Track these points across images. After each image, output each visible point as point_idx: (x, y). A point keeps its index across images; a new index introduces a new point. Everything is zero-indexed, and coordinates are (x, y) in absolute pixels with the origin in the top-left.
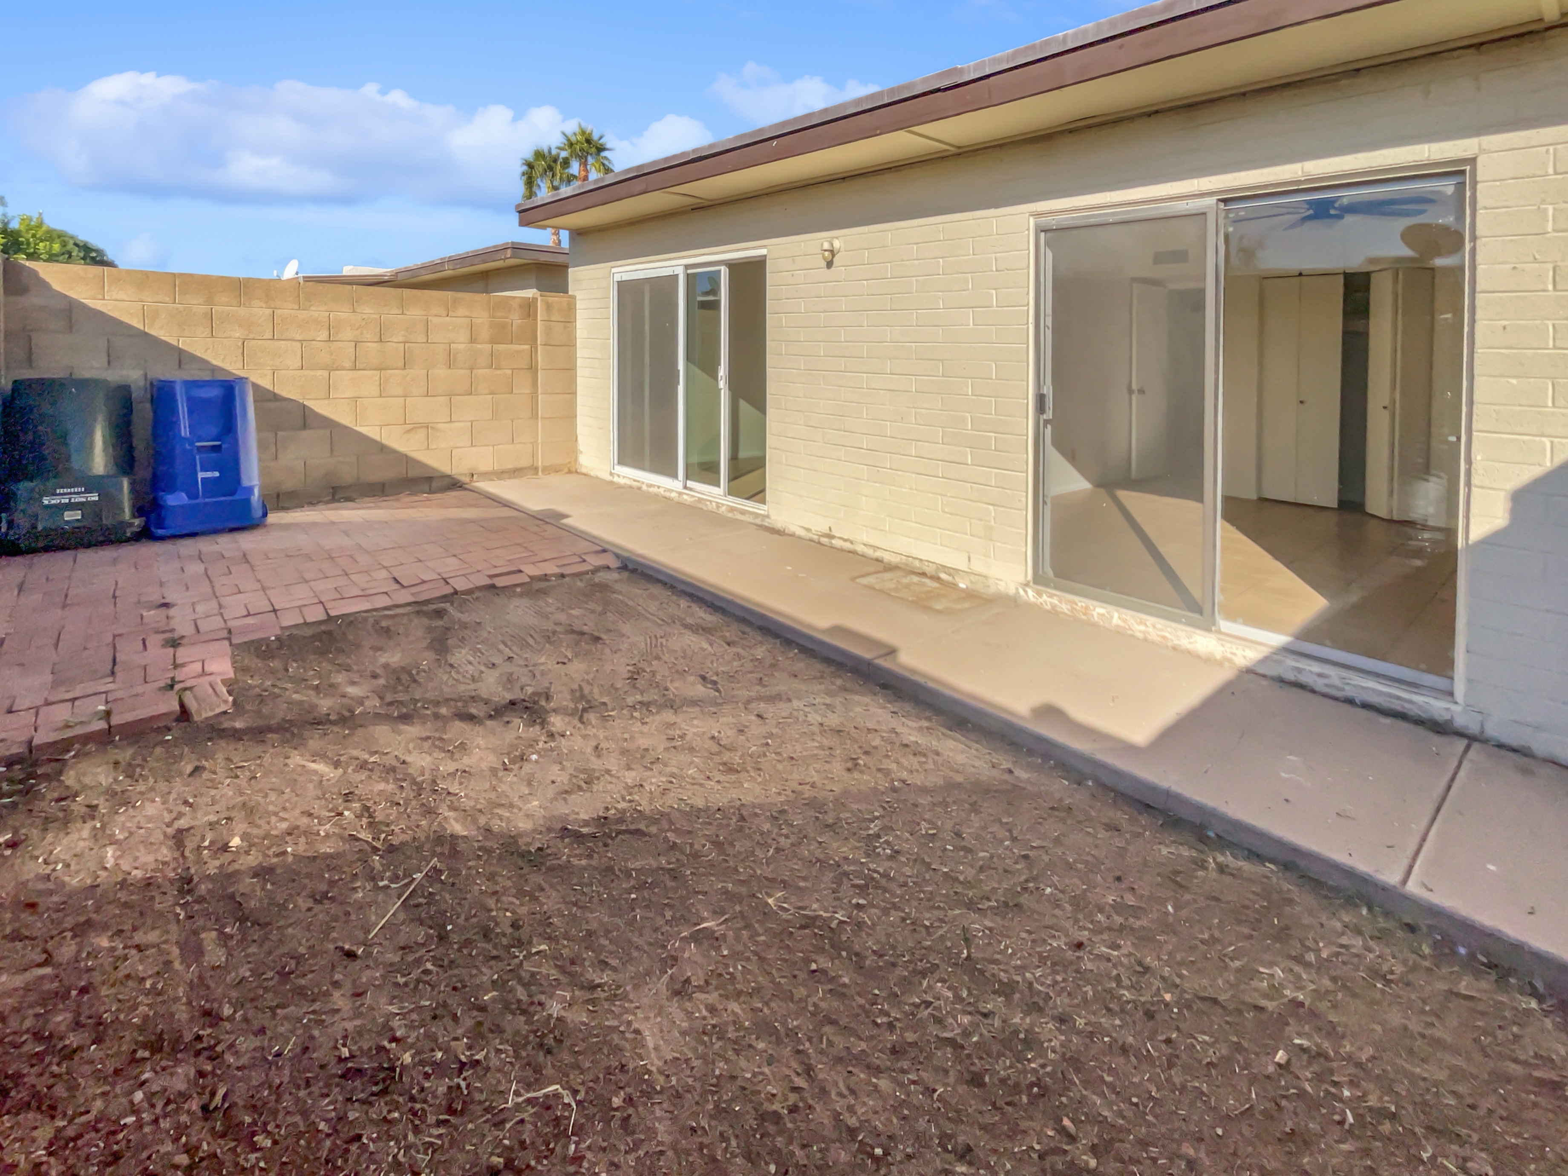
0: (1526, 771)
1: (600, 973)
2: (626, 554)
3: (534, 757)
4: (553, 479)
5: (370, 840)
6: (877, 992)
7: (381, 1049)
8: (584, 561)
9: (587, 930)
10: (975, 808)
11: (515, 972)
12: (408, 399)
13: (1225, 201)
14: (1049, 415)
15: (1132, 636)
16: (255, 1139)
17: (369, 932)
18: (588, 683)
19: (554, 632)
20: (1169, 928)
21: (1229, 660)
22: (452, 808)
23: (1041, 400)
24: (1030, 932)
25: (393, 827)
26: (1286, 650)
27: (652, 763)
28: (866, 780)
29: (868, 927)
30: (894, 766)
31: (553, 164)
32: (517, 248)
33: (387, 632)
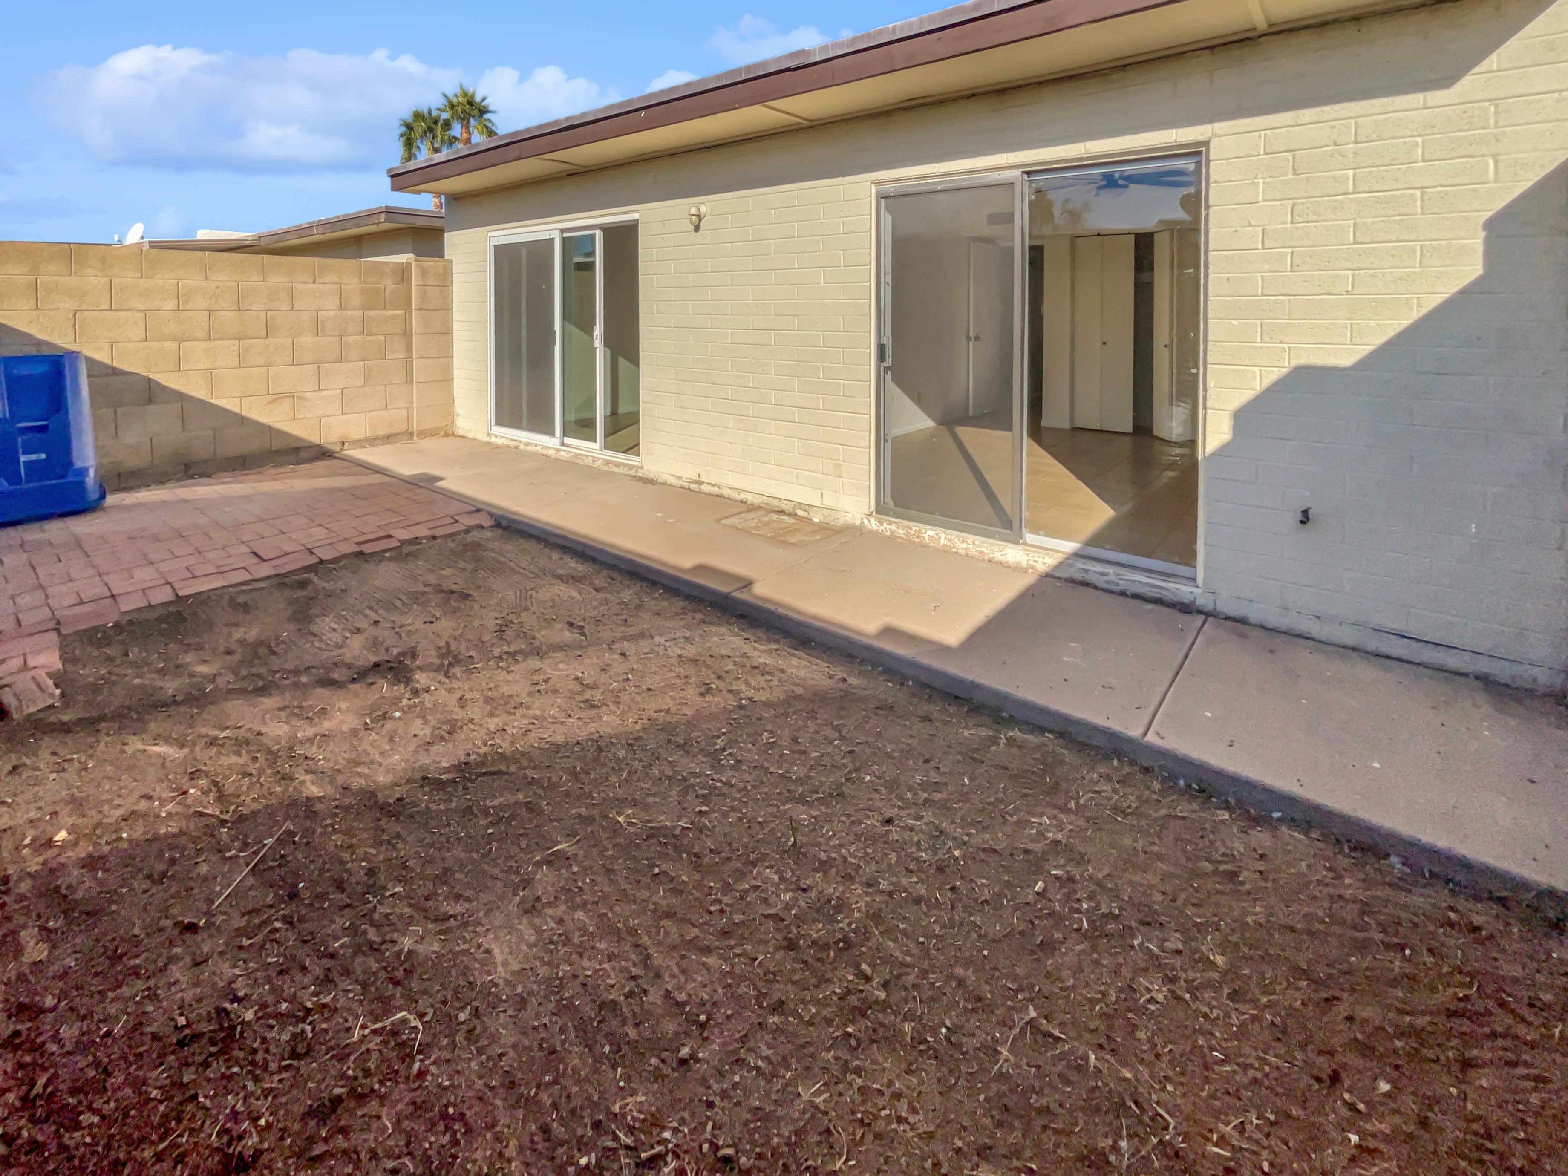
0: (1243, 636)
1: (453, 903)
2: (499, 513)
3: (398, 714)
4: (429, 443)
5: (218, 813)
6: (712, 884)
7: (222, 1012)
8: (457, 521)
9: (443, 868)
10: (812, 715)
11: (368, 916)
12: (272, 370)
13: (1028, 173)
14: (889, 362)
15: (956, 553)
16: (81, 1118)
17: (213, 902)
18: (455, 639)
19: (424, 593)
20: (964, 797)
21: (1033, 567)
22: (308, 772)
23: (881, 348)
24: (848, 816)
25: (243, 798)
26: (1077, 555)
27: (515, 708)
28: (719, 701)
29: (709, 830)
30: (743, 687)
31: (434, 126)
32: (391, 212)
33: (246, 608)
